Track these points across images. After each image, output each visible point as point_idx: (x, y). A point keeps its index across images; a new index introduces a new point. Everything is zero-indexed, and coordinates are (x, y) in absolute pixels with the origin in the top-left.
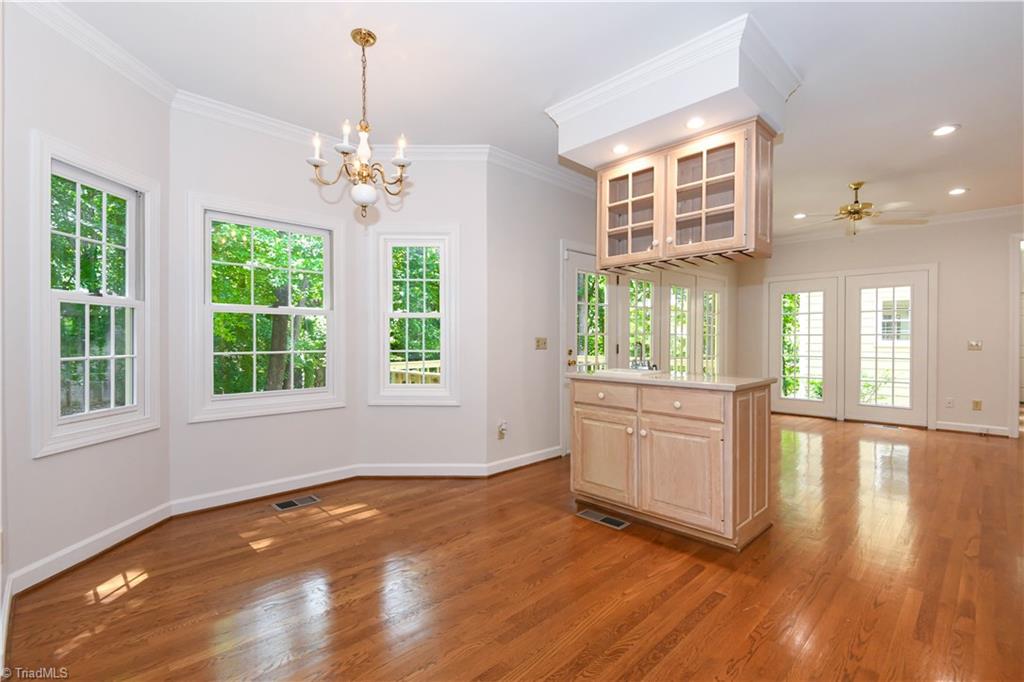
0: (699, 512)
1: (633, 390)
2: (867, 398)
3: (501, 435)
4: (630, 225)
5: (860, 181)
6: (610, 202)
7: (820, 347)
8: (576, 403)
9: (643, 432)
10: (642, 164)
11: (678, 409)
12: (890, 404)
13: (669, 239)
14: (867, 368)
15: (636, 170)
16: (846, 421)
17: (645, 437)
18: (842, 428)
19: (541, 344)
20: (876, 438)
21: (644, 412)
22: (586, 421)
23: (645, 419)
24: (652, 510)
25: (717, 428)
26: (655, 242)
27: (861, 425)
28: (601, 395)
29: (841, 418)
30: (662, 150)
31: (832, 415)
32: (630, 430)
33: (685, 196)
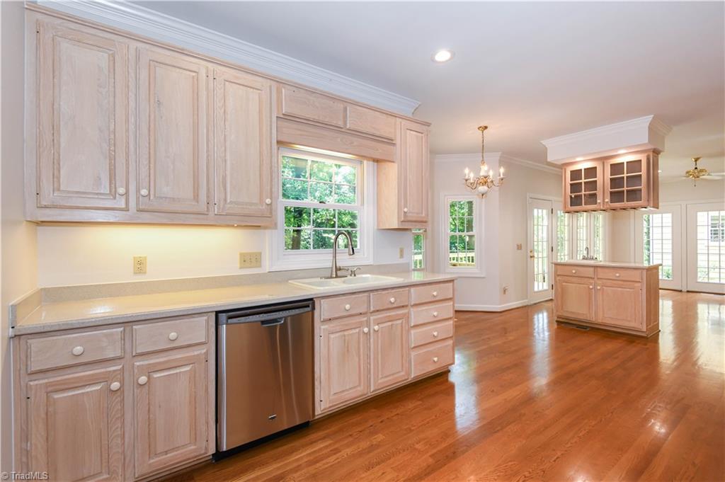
0: (629, 321)
1: (592, 269)
2: (702, 277)
3: (505, 291)
4: (583, 193)
5: (698, 157)
6: (571, 181)
7: (670, 246)
8: (558, 275)
9: (599, 288)
10: (590, 165)
11: (618, 277)
12: (718, 282)
13: (606, 200)
14: (702, 261)
15: (586, 167)
16: (688, 292)
17: (600, 289)
18: (685, 297)
19: (519, 247)
20: (709, 302)
21: (598, 279)
22: (564, 284)
23: (599, 282)
24: (604, 321)
25: (639, 285)
26: (598, 201)
27: (698, 294)
28: (574, 271)
29: (684, 289)
30: (603, 160)
31: (679, 288)
32: (591, 287)
33: (615, 182)
